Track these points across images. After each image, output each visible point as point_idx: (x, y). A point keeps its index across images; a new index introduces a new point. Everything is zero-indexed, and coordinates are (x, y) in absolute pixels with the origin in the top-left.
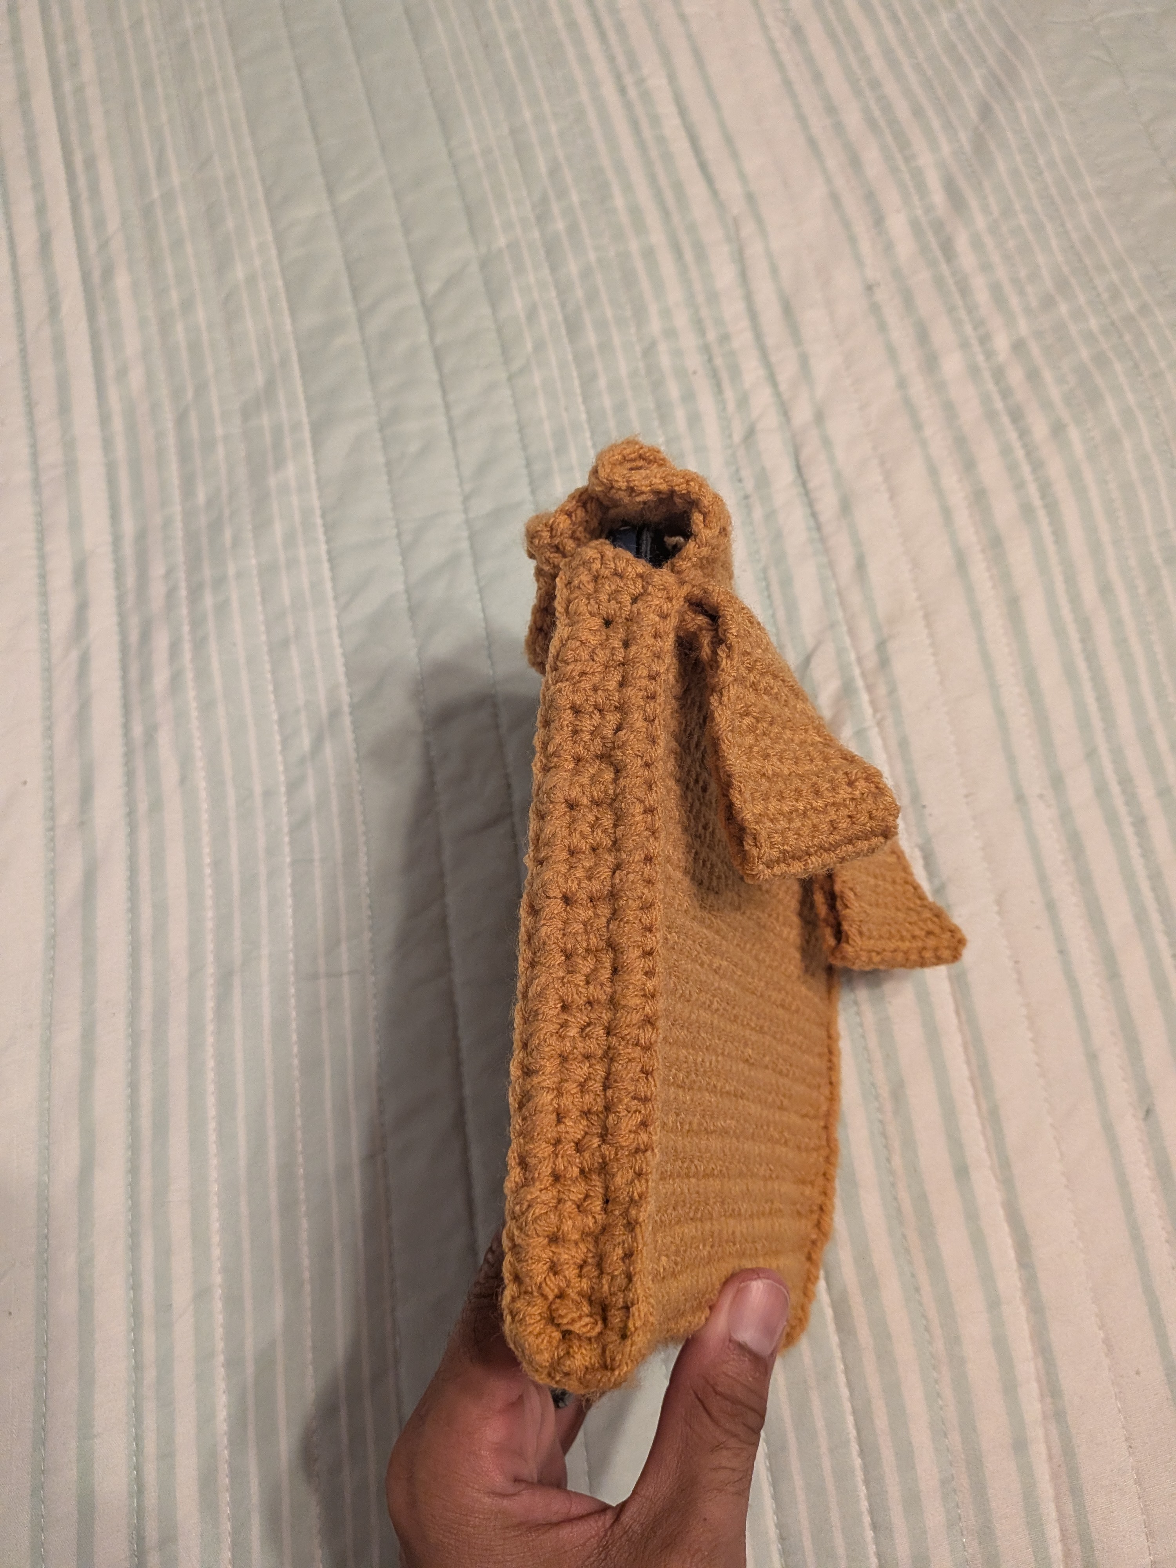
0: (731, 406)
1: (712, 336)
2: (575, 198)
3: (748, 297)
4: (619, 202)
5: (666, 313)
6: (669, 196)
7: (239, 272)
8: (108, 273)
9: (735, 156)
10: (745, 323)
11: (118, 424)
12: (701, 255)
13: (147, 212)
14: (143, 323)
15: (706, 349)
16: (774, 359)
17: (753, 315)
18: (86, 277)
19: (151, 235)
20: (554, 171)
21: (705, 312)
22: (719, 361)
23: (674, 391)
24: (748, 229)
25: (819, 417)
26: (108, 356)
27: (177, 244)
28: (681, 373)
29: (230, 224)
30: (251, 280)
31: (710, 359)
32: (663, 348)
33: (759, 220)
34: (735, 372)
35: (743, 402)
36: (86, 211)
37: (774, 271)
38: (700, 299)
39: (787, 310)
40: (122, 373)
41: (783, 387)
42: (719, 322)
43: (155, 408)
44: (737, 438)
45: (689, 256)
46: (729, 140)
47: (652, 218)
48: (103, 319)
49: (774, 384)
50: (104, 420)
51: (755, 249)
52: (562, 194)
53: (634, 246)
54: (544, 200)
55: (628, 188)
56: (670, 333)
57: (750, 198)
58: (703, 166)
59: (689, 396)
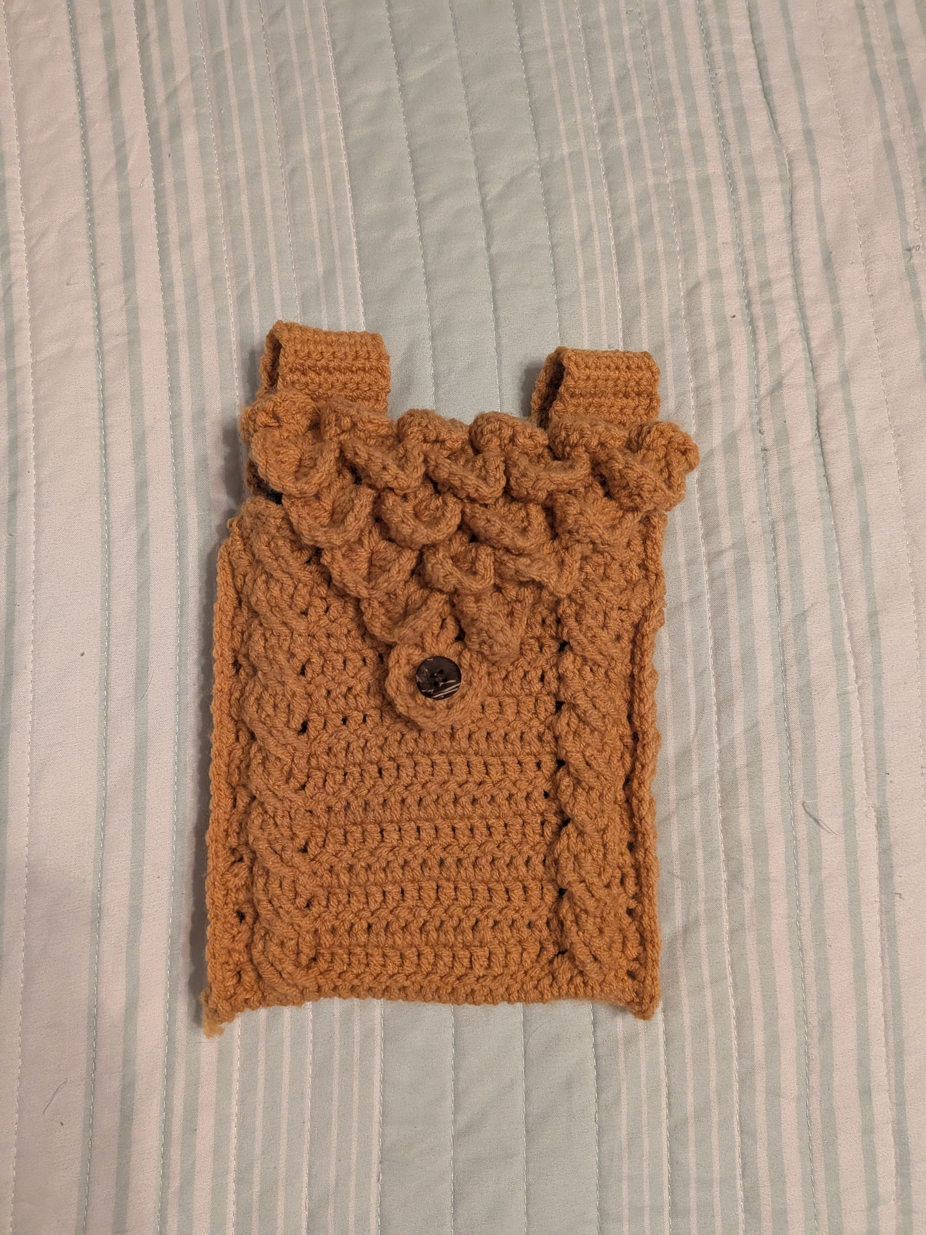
0: (763, 357)
1: (753, 281)
2: (639, 113)
3: (793, 243)
4: (682, 124)
5: (714, 252)
6: (730, 121)
7: (305, 146)
8: (176, 127)
9: (800, 86)
10: (787, 271)
11: (179, 293)
12: (754, 195)
13: (217, 62)
14: (208, 186)
15: (746, 293)
16: (809, 313)
17: (796, 264)
18: (153, 128)
19: (220, 92)
20: (622, 79)
21: (750, 255)
22: (757, 309)
23: (710, 336)
24: (802, 170)
25: (845, 380)
26: (172, 218)
27: (246, 105)
28: (720, 319)
29: (299, 91)
30: (317, 155)
31: (749, 305)
32: (706, 290)
33: (814, 162)
34: (772, 321)
35: (775, 354)
36: (155, 52)
37: (821, 219)
38: (748, 239)
39: (828, 263)
40: (186, 240)
41: (814, 343)
42: (762, 267)
43: (216, 280)
44: (763, 390)
45: (743, 192)
46: (796, 67)
47: (712, 146)
48: (169, 178)
49: (807, 339)
50: (167, 288)
51: (805, 194)
52: (628, 107)
53: (691, 175)
54: (610, 110)
55: (692, 110)
56: (715, 274)
57: (808, 134)
58: (766, 92)
59: (724, 343)
